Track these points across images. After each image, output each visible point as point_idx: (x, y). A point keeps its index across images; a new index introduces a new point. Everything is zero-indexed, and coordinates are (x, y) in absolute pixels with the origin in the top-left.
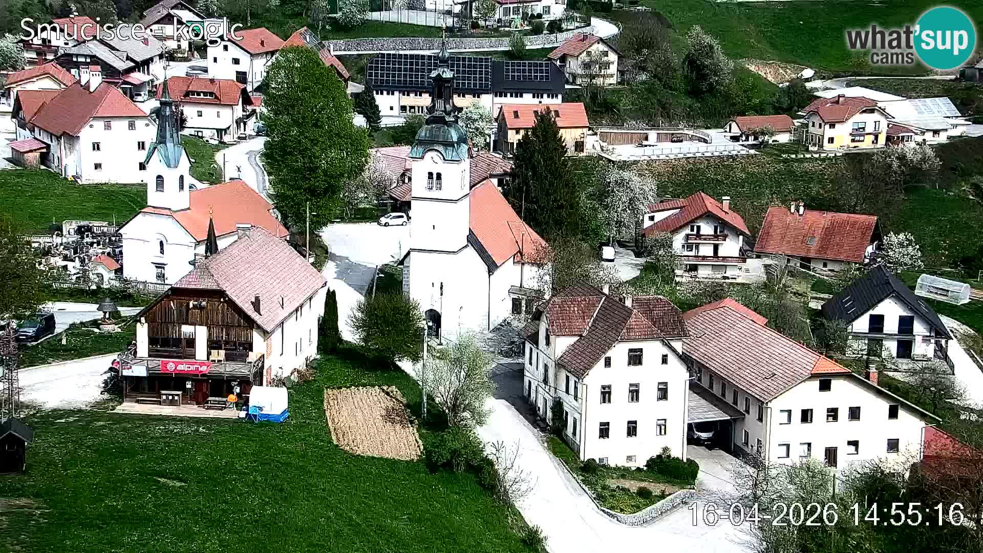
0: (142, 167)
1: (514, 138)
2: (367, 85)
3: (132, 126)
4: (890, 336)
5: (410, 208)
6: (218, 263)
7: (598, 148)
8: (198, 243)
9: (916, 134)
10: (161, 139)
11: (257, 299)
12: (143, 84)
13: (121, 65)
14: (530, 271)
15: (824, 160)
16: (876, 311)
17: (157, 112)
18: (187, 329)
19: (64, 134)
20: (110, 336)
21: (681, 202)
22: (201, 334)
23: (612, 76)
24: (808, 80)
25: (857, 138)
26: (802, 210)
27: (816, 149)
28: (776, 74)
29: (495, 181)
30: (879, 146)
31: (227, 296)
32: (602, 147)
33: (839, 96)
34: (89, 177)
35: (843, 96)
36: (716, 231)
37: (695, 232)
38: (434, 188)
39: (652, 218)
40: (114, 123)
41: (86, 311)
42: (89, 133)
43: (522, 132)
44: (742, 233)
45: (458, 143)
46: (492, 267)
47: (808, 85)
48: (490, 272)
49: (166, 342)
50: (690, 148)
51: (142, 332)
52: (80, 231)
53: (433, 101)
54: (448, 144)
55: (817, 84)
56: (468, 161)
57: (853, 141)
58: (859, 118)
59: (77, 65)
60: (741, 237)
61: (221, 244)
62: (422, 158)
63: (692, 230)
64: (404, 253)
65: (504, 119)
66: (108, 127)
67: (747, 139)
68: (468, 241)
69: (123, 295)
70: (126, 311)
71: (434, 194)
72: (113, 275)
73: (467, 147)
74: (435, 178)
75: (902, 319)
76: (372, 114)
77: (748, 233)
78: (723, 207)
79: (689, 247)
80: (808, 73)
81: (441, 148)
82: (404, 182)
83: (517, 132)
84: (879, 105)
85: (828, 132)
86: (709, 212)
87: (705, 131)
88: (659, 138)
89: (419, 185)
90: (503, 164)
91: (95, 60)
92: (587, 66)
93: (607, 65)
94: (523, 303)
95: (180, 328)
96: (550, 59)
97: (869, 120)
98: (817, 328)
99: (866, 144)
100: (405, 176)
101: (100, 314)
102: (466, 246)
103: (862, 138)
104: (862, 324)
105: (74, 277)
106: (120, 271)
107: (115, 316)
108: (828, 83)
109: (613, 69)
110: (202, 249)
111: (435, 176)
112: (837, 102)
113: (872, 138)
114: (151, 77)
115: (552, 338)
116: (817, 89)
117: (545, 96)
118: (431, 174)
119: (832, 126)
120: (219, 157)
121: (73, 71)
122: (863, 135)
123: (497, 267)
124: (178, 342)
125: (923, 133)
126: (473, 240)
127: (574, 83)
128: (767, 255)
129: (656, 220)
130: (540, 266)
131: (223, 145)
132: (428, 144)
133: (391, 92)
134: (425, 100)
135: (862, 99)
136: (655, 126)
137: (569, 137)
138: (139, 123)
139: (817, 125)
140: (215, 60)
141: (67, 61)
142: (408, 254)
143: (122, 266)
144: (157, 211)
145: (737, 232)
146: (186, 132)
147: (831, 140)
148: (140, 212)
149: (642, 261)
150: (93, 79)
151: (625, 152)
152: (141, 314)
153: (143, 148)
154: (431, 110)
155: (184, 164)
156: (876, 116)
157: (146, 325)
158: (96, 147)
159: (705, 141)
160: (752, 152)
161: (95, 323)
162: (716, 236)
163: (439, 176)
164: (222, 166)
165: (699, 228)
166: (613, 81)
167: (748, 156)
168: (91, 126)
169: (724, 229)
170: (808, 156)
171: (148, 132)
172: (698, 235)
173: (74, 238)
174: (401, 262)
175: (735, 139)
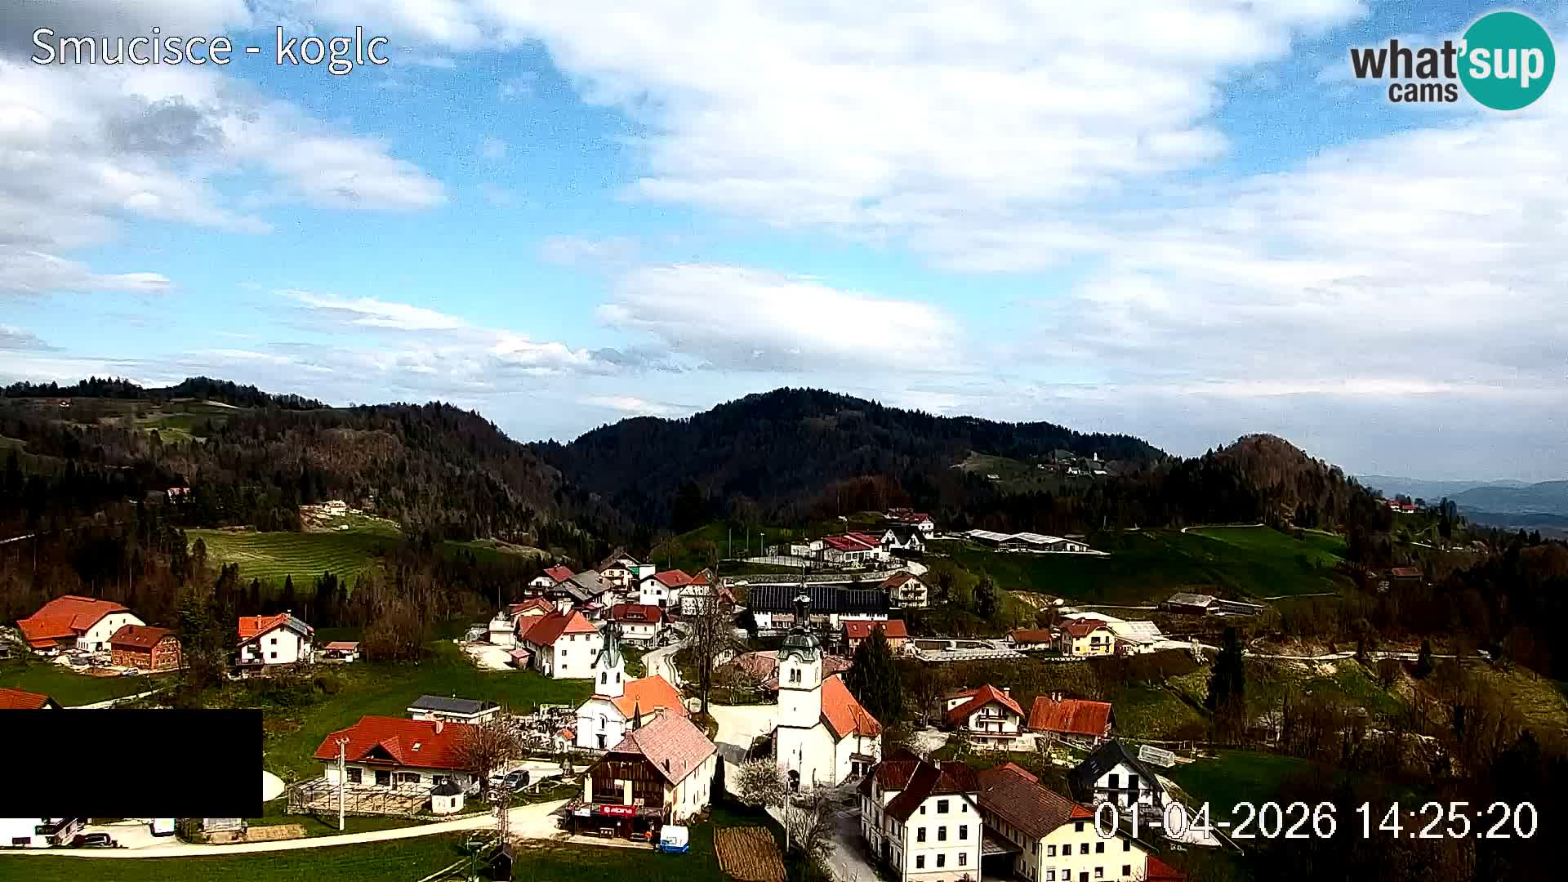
0: (593, 666)
1: (853, 644)
2: (749, 606)
3: (588, 638)
4: (1123, 791)
5: (778, 695)
6: (640, 735)
7: (914, 652)
8: (628, 720)
9: (1133, 646)
10: (606, 647)
11: (667, 761)
12: (597, 609)
13: (584, 598)
14: (865, 742)
15: (1074, 662)
16: (1113, 772)
17: (605, 629)
18: (618, 782)
19: (544, 645)
20: (566, 786)
21: (975, 692)
22: (628, 787)
23: (922, 601)
24: (1061, 606)
25: (1095, 648)
26: (1060, 698)
27: (1067, 655)
28: (1038, 603)
29: (839, 676)
30: (1109, 654)
31: (646, 758)
32: (917, 652)
33: (1082, 618)
34: (559, 674)
35: (1084, 618)
36: (1000, 714)
37: (985, 714)
38: (796, 680)
39: (954, 703)
40: (576, 637)
41: (551, 769)
42: (560, 644)
43: (859, 640)
44: (1019, 714)
45: (813, 648)
46: (837, 739)
47: (1060, 610)
48: (836, 743)
49: (604, 792)
50: (979, 653)
51: (589, 784)
52: (550, 712)
53: (795, 618)
54: (805, 648)
55: (1066, 609)
56: (820, 660)
57: (1092, 649)
58: (1095, 634)
59: (556, 599)
60: (1018, 718)
61: (644, 721)
62: (787, 659)
63: (983, 712)
64: (773, 729)
65: (846, 630)
66: (573, 639)
67: (1020, 647)
68: (820, 719)
69: (575, 758)
70: (577, 769)
71: (795, 685)
72: (570, 743)
73: (819, 651)
74: (796, 675)
75: (1131, 777)
76: (752, 626)
77: (1022, 713)
78: (1004, 696)
79: (982, 724)
80: (1059, 602)
81: (801, 652)
82: (774, 677)
83: (856, 641)
84: (1108, 625)
85: (1076, 643)
86: (994, 699)
87: (990, 641)
88: (958, 645)
89: (784, 679)
90: (845, 665)
91: (568, 595)
92: (905, 593)
93: (919, 593)
94: (860, 765)
95: (613, 782)
96: (879, 589)
97: (1103, 635)
98: (1073, 784)
99: (1101, 652)
100: (775, 670)
101: (560, 772)
102: (819, 723)
103: (1098, 648)
104: (1103, 782)
105: (545, 744)
106: (574, 741)
107: (572, 773)
108: (1074, 610)
109: (924, 596)
110: (630, 725)
111: (796, 672)
112: (1080, 623)
113: (1105, 647)
114: (602, 605)
115: (881, 792)
116: (1065, 613)
117: (876, 615)
118: (793, 671)
119: (1078, 639)
120: (644, 659)
121: (554, 602)
122: (1099, 645)
123: (841, 739)
124: (612, 791)
125: (1138, 646)
126: (823, 719)
127: (897, 606)
128: (1036, 731)
129: (957, 705)
130: (873, 738)
131: (647, 651)
132: (791, 650)
133: (765, 611)
134: (790, 617)
135: (1096, 621)
136: (955, 638)
137: (894, 643)
138: (593, 636)
139: (1068, 638)
140: (645, 592)
141: (550, 596)
142: (776, 730)
143: (576, 736)
144: (600, 697)
145: (1015, 714)
146: (623, 642)
147: (1078, 649)
148: (590, 698)
149: (946, 735)
150: (565, 606)
151: (934, 655)
152: (587, 771)
153: (595, 653)
154: (794, 624)
155: (621, 663)
156: (1106, 633)
157: (591, 779)
158: (564, 653)
159: (991, 648)
160: (1024, 656)
161: (557, 778)
162: (1000, 717)
163: (799, 672)
164: (646, 665)
165: (988, 711)
166: (924, 604)
167: (1020, 658)
168: (562, 639)
169: (1006, 713)
170: (1063, 659)
171: (598, 642)
172: (988, 716)
173: (546, 716)
174: (771, 735)
175: (1011, 647)
